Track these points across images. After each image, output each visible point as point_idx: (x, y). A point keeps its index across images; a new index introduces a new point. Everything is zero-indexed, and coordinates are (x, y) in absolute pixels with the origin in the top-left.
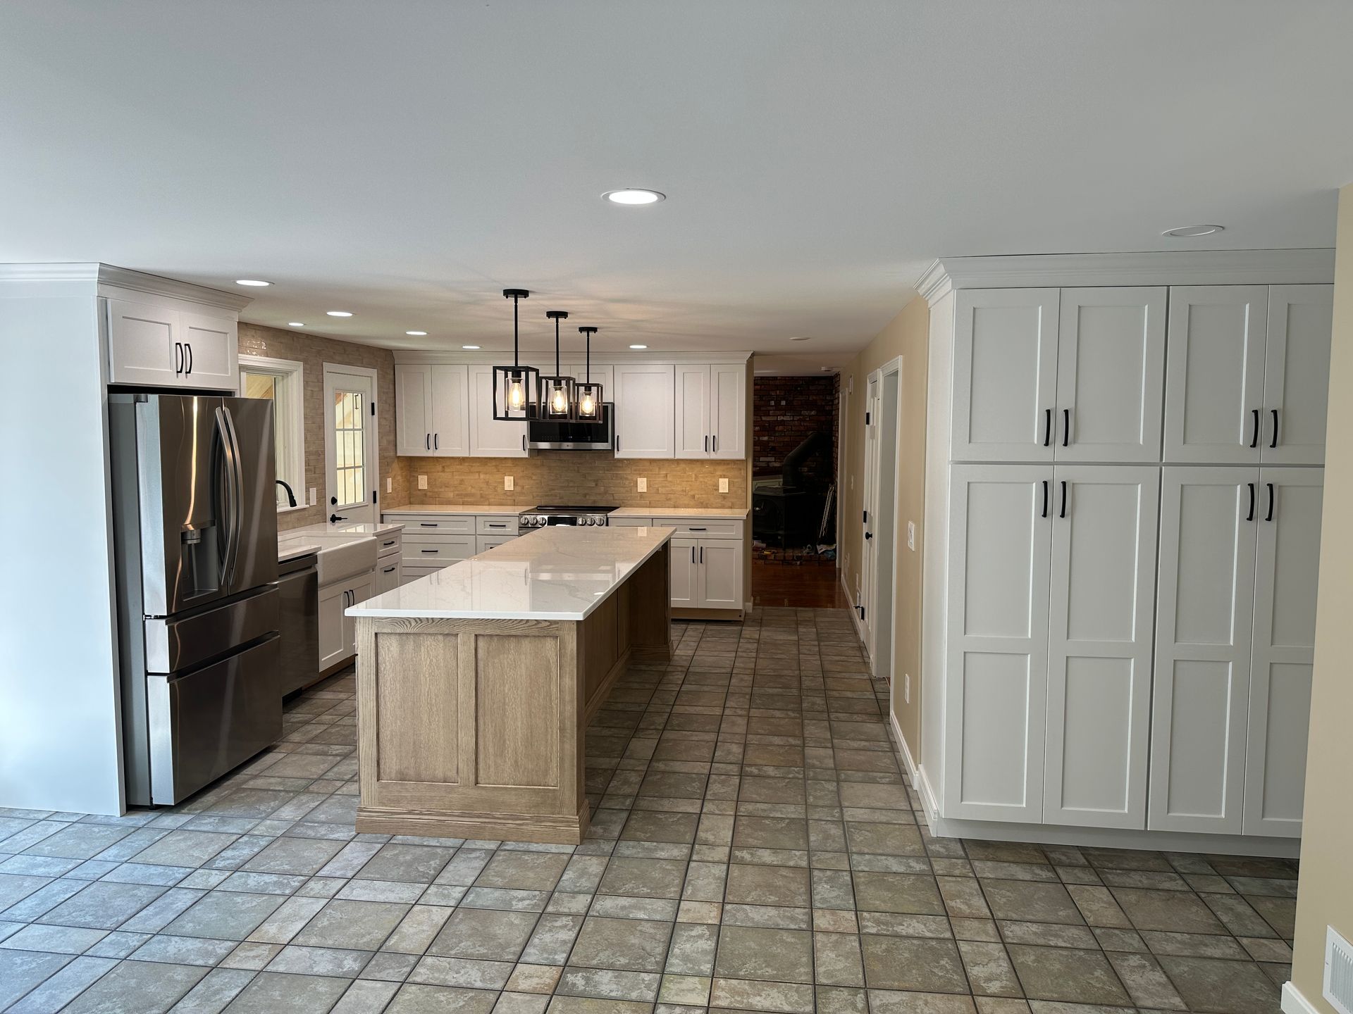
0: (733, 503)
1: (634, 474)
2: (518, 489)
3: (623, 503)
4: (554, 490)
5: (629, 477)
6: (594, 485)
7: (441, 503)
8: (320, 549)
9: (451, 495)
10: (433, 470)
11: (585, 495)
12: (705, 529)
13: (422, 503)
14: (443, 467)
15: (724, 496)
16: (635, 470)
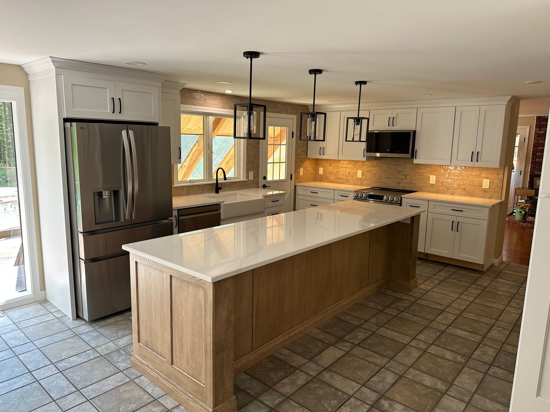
0: (491, 196)
1: (428, 173)
2: (364, 177)
3: (420, 189)
4: (382, 179)
5: (426, 175)
6: (404, 178)
7: (328, 182)
8: (223, 202)
9: (332, 178)
10: (326, 165)
11: (399, 183)
12: (462, 211)
13: (320, 181)
14: (330, 164)
15: (485, 191)
16: (429, 171)
